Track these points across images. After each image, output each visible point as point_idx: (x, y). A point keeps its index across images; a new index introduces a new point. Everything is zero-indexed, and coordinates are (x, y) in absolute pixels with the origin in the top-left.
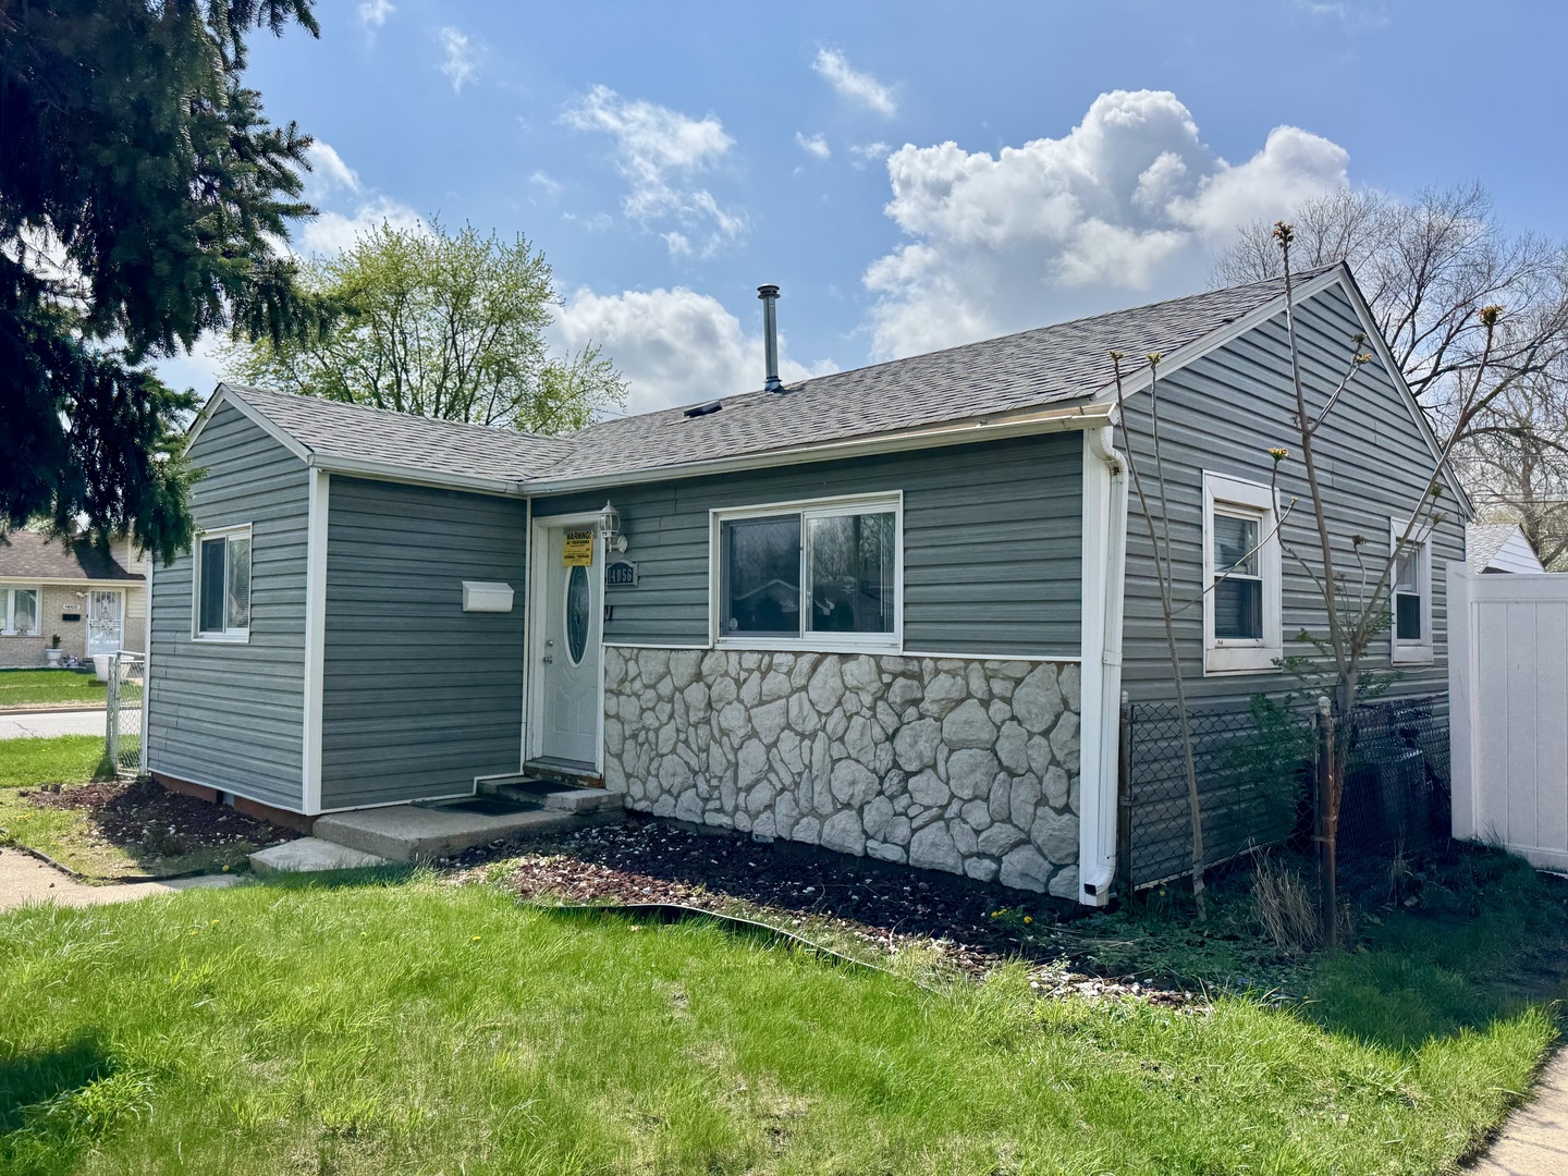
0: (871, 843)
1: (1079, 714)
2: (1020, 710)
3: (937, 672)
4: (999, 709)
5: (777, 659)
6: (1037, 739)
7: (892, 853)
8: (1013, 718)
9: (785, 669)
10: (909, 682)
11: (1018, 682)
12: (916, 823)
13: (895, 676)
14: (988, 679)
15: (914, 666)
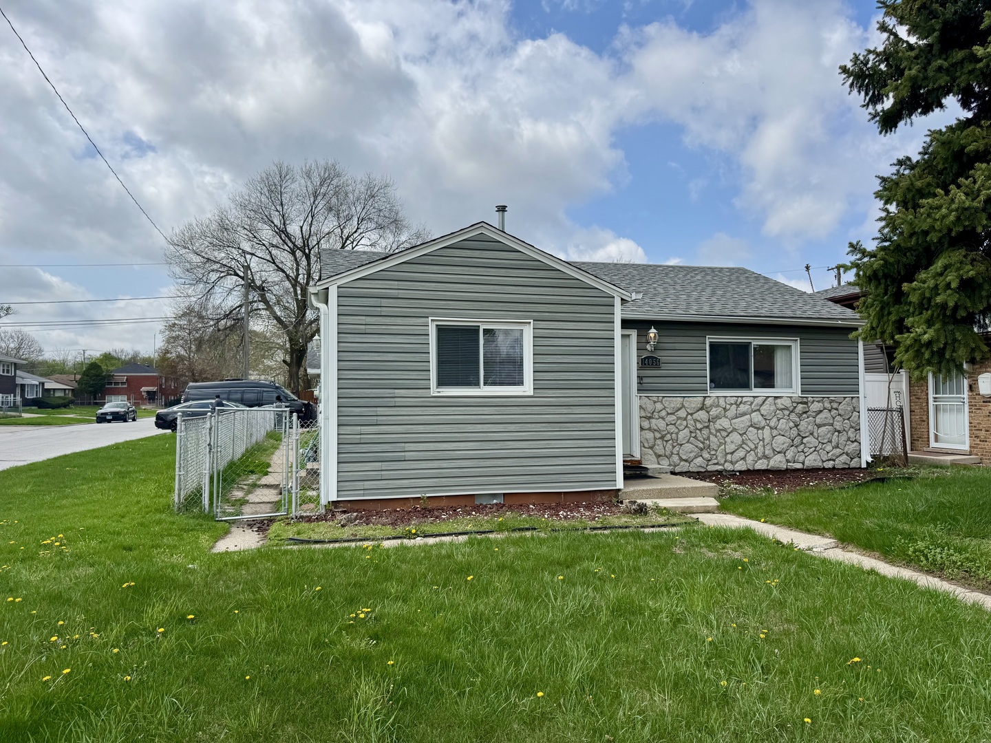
0: (789, 464)
1: (859, 412)
2: (840, 412)
3: (814, 401)
4: (834, 412)
5: (744, 399)
6: (846, 421)
7: (799, 466)
8: (839, 415)
9: (749, 403)
10: (804, 406)
11: (840, 403)
12: (806, 455)
13: (798, 403)
14: (830, 403)
15: (805, 400)
